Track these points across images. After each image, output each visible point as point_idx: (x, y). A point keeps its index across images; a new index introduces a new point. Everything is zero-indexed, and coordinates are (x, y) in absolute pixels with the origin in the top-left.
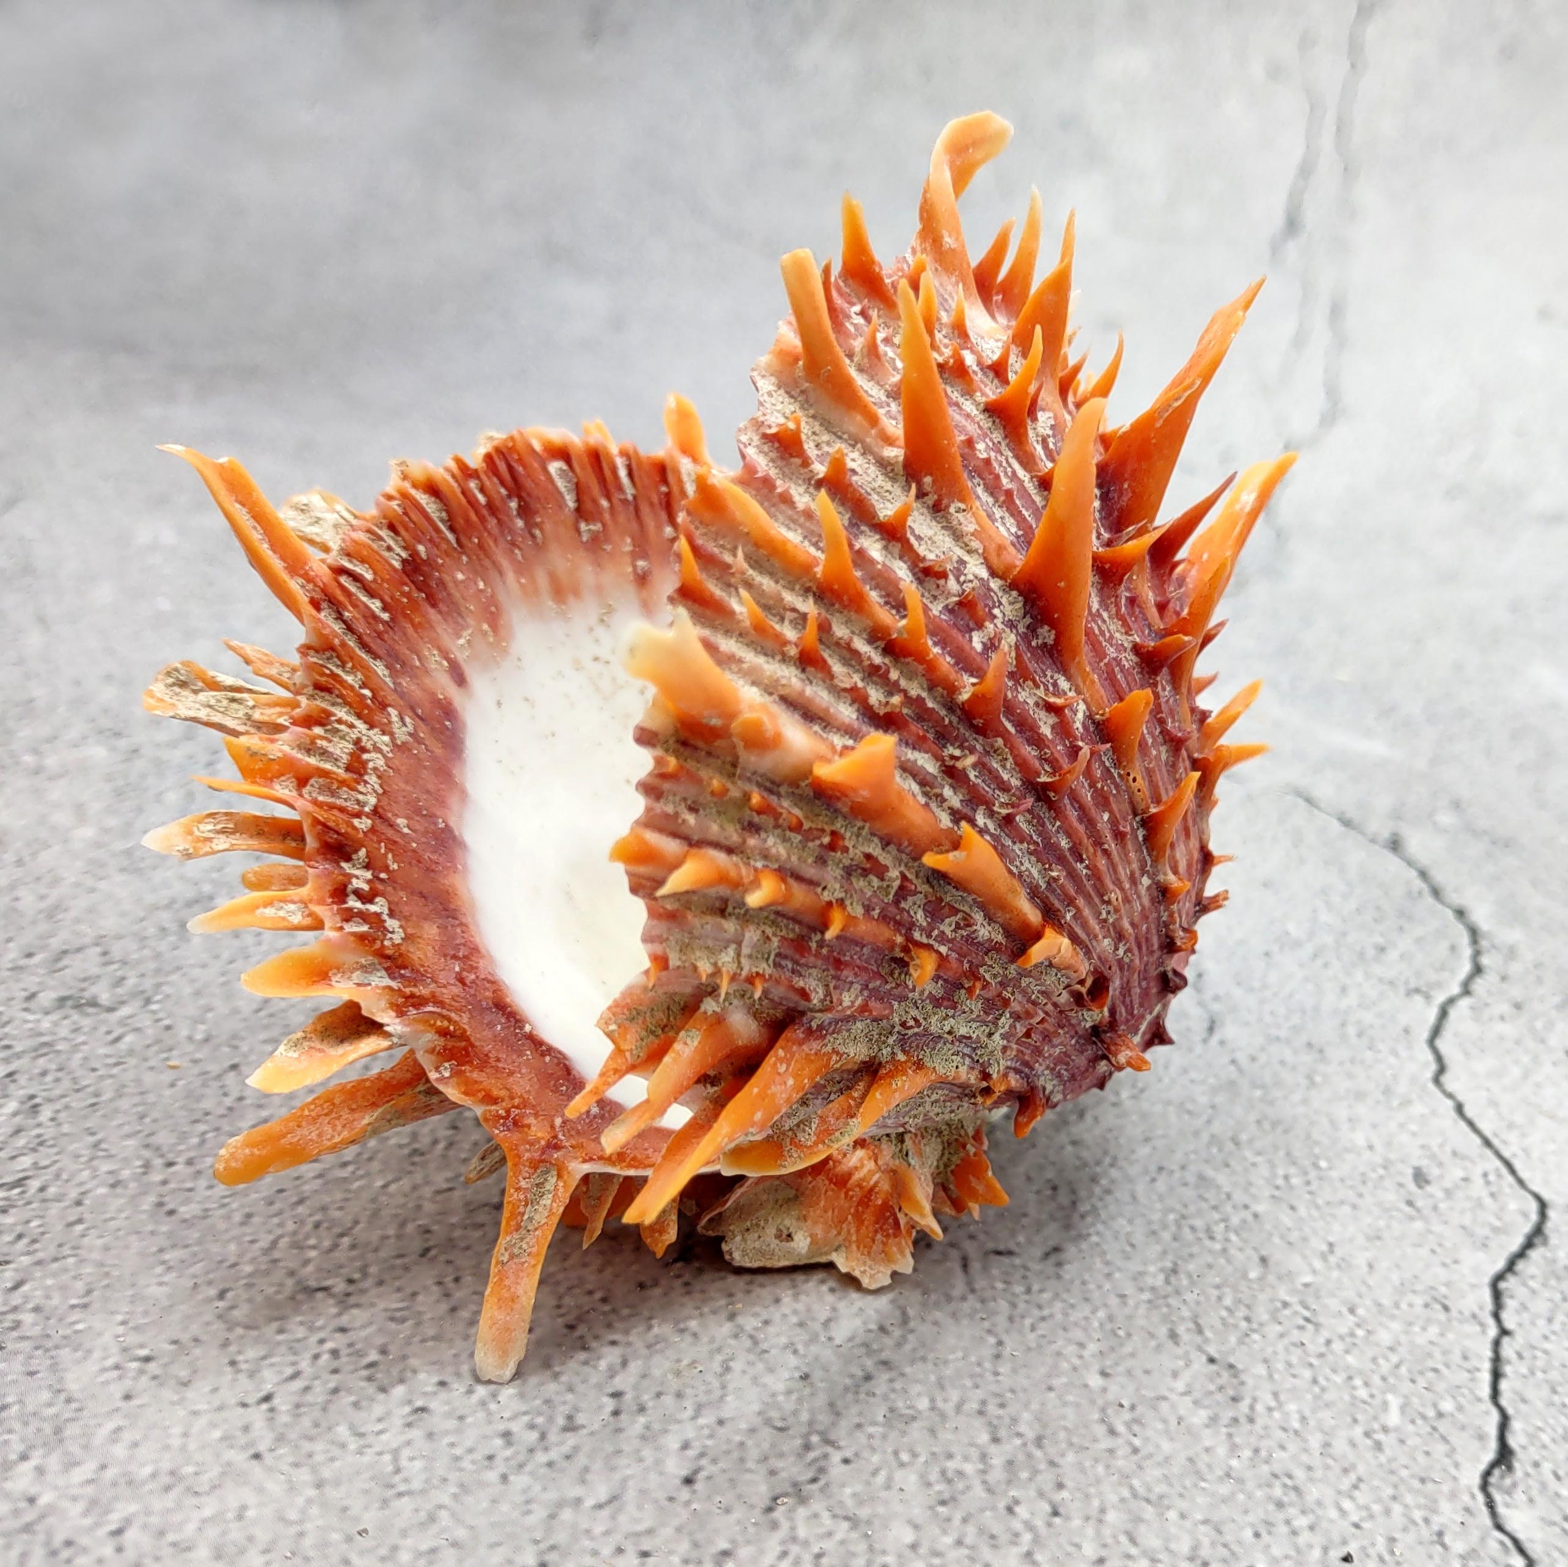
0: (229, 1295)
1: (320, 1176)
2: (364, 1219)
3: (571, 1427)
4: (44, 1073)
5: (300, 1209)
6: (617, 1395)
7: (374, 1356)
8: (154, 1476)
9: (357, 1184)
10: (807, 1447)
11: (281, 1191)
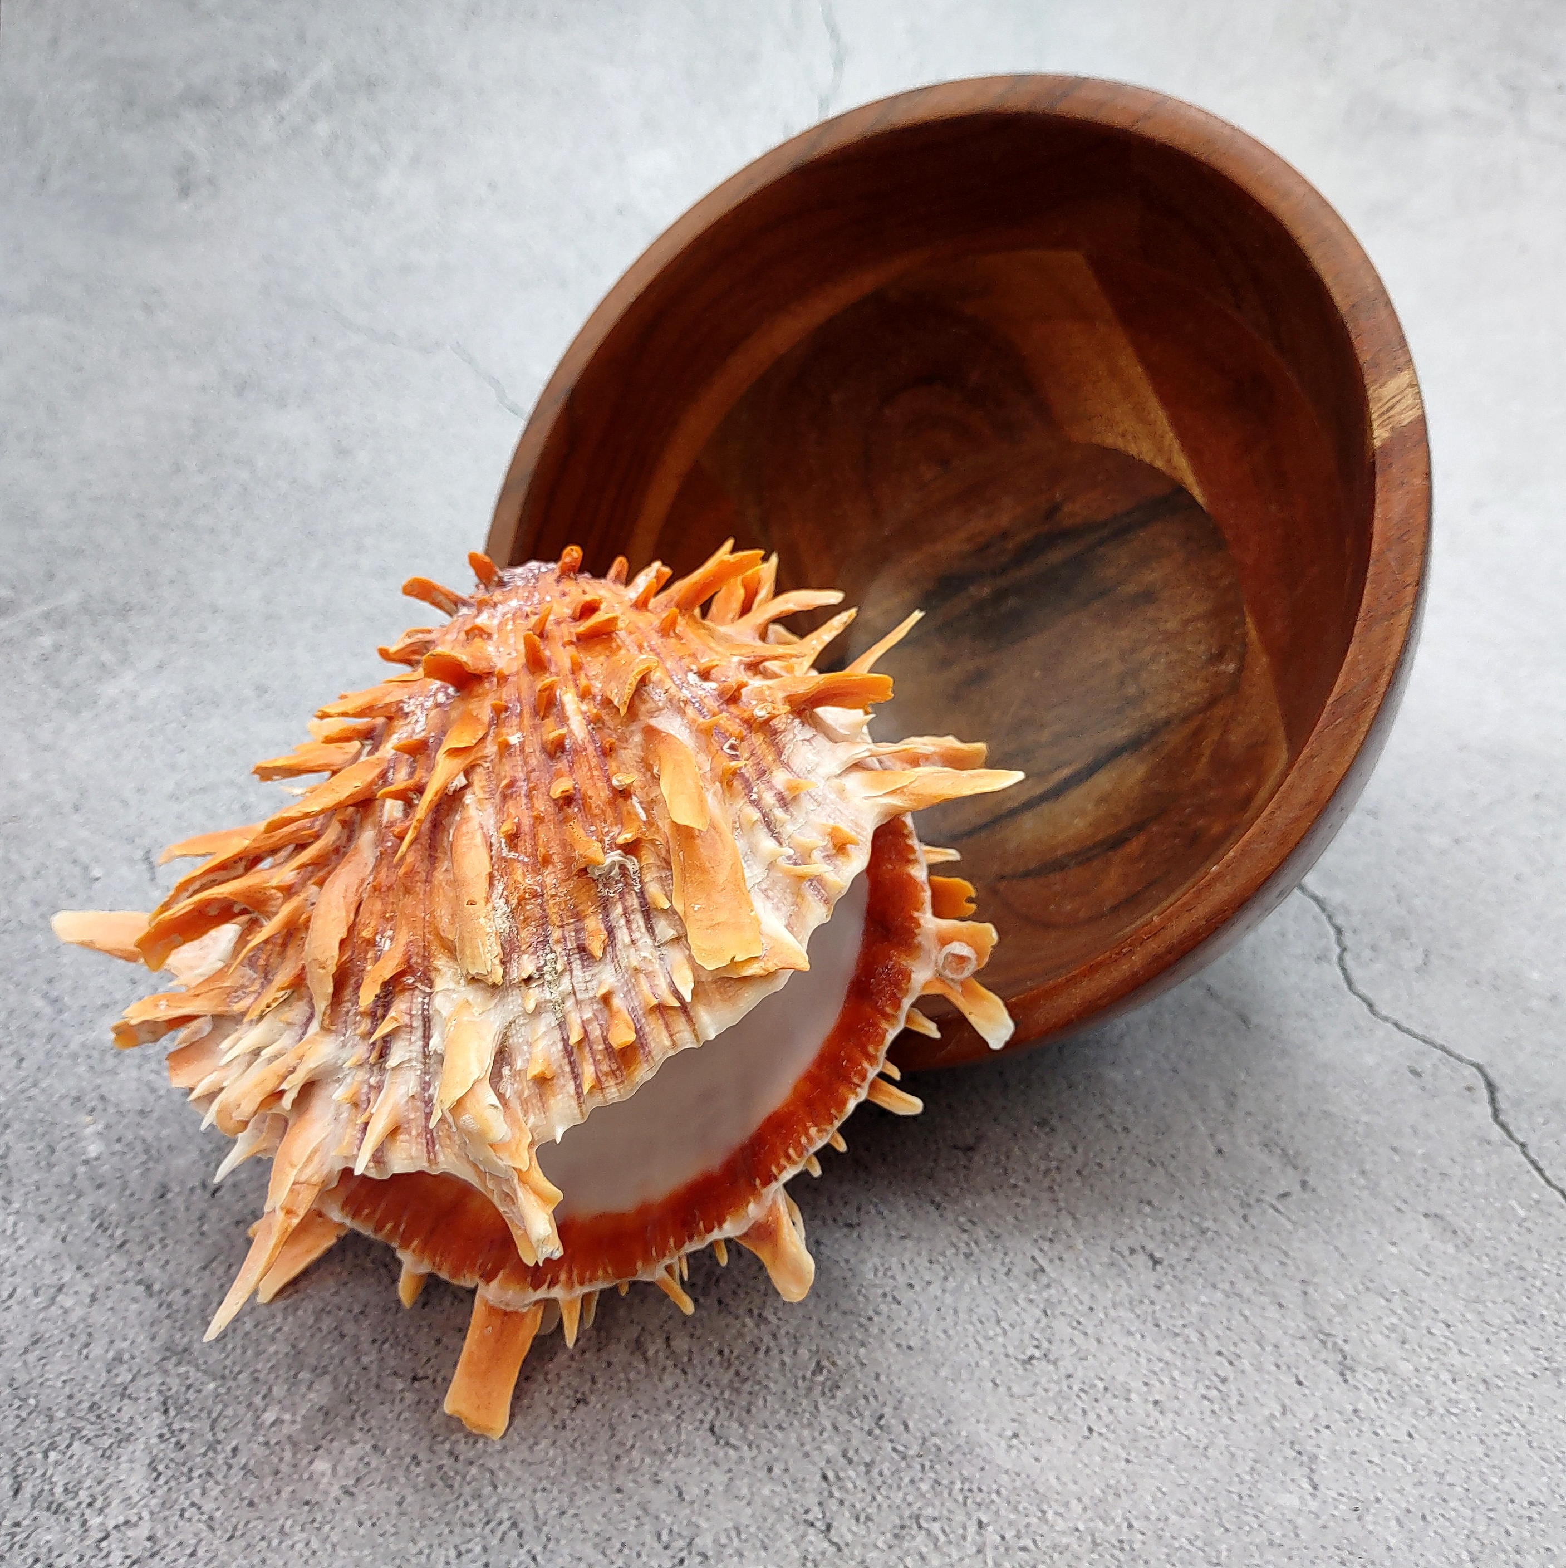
0: (998, 1382)
1: (944, 1291)
2: (995, 1307)
3: (1224, 1381)
4: (734, 1293)
5: (963, 1315)
6: (1219, 1353)
7: (1101, 1385)
8: (1103, 1492)
9: (966, 1288)
10: (1322, 1342)
11: (939, 1309)
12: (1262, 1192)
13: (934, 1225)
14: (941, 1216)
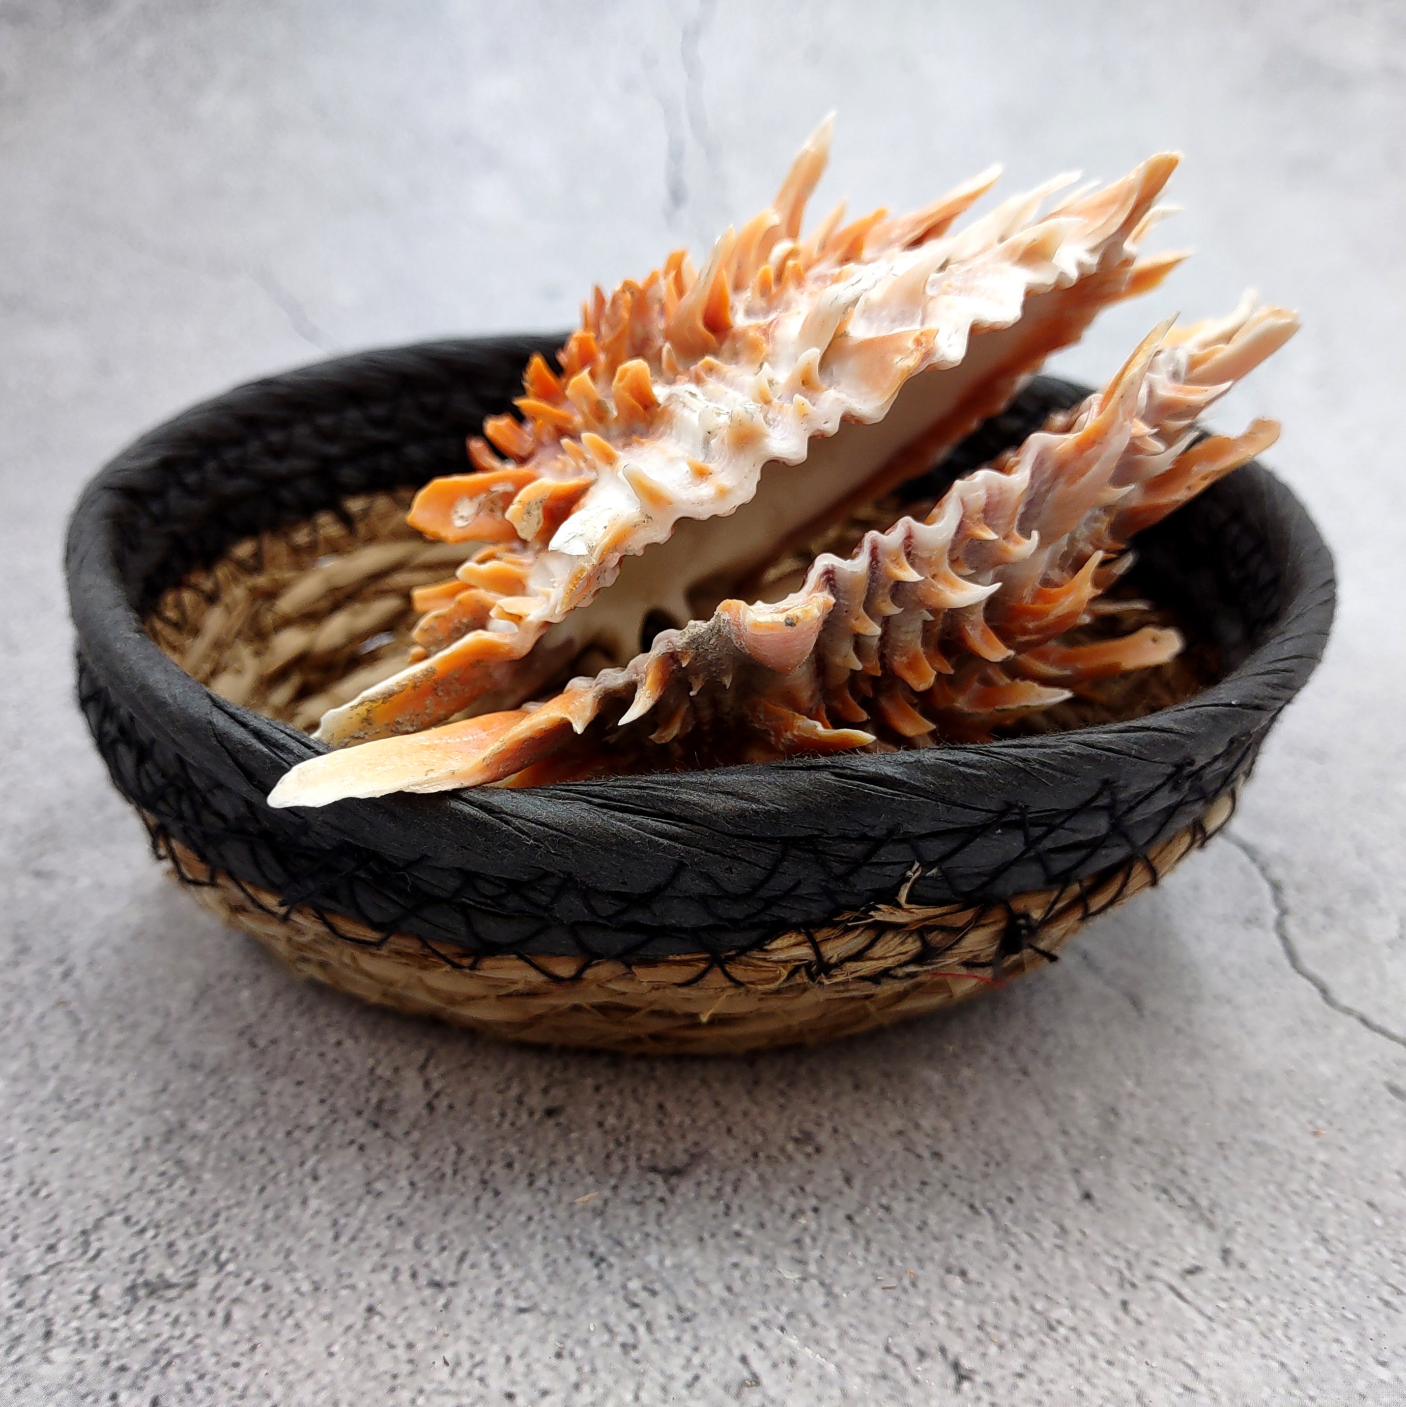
12: (1156, 1264)
13: (583, 1291)
14: (600, 1277)
